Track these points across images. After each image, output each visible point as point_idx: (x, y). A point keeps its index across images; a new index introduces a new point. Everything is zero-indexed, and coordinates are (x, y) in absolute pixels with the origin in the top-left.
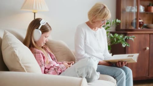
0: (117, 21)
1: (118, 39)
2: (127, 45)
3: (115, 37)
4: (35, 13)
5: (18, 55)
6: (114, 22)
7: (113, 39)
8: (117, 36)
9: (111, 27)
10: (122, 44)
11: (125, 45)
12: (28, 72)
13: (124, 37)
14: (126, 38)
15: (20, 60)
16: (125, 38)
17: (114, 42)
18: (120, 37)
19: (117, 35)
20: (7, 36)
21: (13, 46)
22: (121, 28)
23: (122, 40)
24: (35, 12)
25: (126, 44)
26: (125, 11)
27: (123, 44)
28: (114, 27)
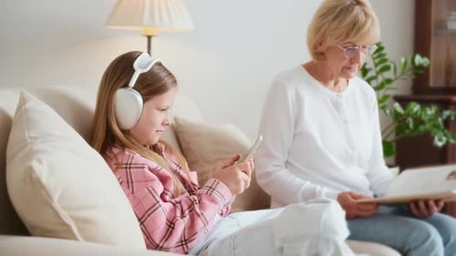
0: (419, 60)
1: (419, 122)
2: (452, 141)
3: (408, 115)
4: (149, 38)
5: (44, 180)
6: (406, 63)
7: (405, 120)
8: (415, 109)
9: (396, 79)
10: (434, 138)
11: (444, 139)
12: (88, 239)
13: (439, 113)
14: (449, 117)
15: (56, 198)
16: (444, 117)
17: (407, 132)
18: (426, 114)
19: (416, 107)
20: (27, 110)
21: (37, 146)
22: (431, 84)
23: (432, 123)
24: (149, 34)
25: (445, 135)
26: (446, 28)
27: (436, 138)
28: (405, 79)
